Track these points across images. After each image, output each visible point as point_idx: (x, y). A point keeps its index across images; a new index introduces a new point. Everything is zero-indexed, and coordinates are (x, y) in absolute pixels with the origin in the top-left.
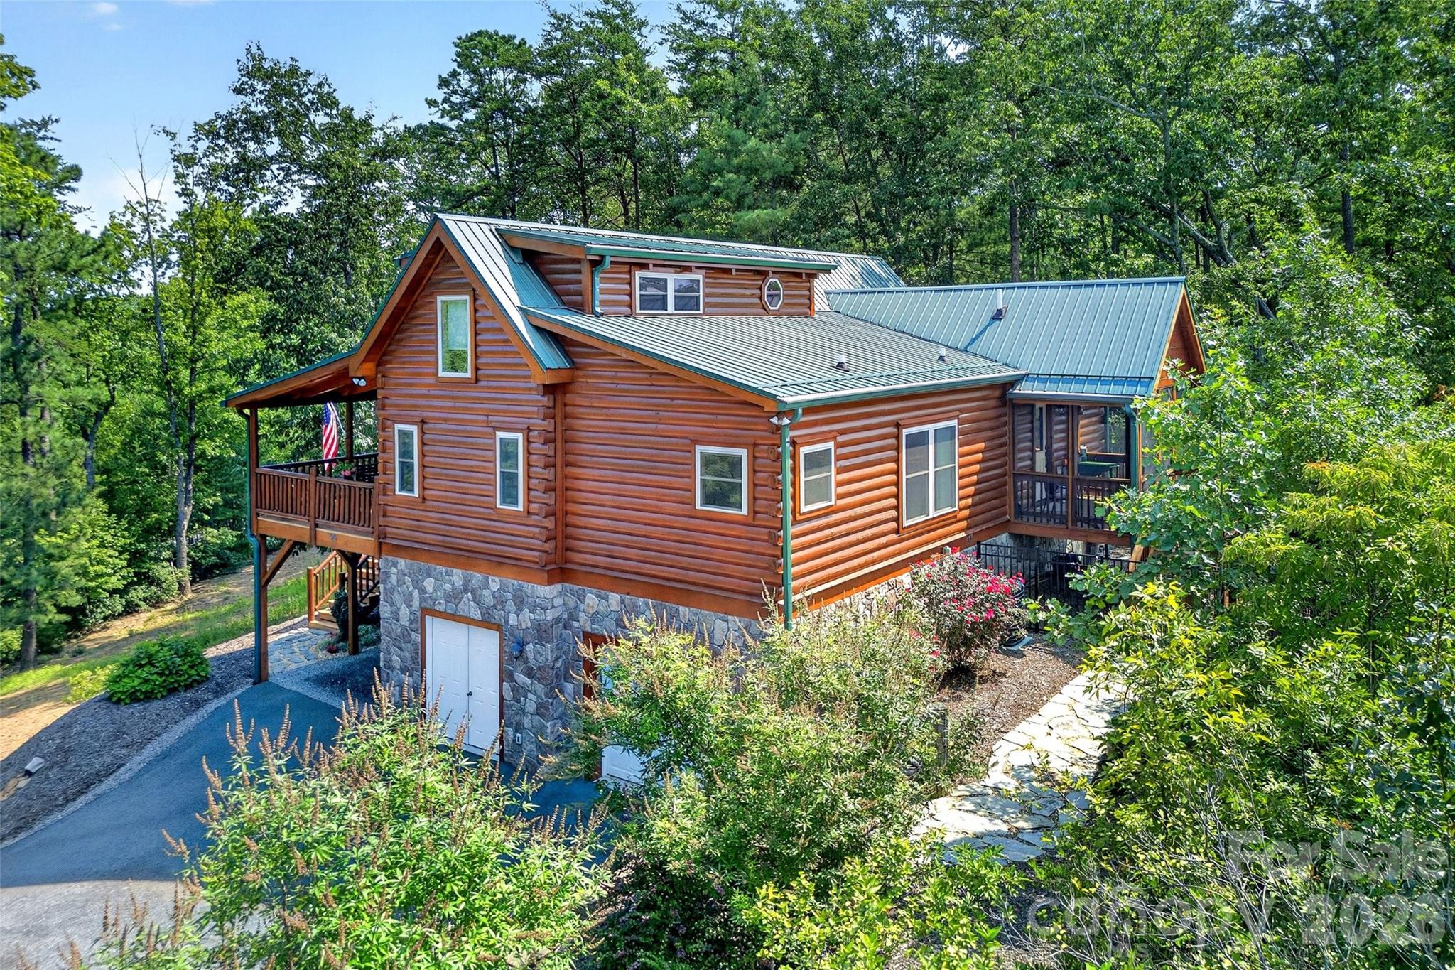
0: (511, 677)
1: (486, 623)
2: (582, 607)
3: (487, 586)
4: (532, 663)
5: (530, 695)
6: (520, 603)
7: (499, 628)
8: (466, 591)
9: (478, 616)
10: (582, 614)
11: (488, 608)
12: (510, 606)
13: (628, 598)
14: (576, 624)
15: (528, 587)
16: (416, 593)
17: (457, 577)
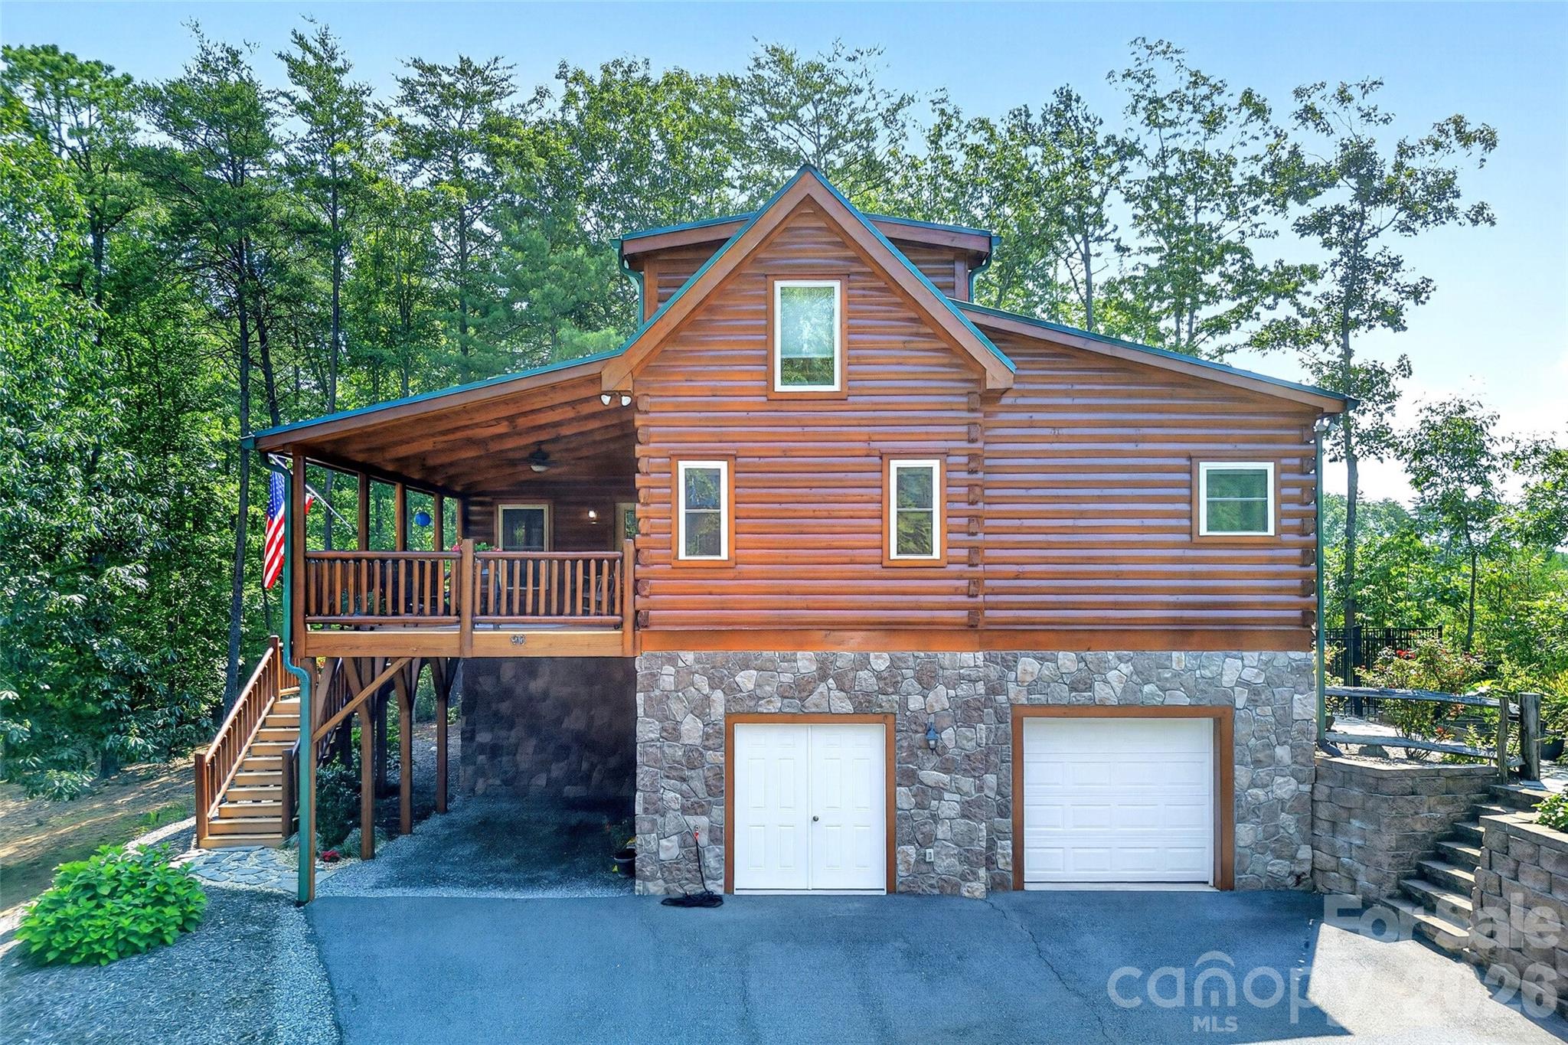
0: (910, 777)
1: (864, 712)
2: (1012, 675)
3: (864, 663)
4: (952, 752)
5: (947, 796)
6: (927, 680)
7: (884, 717)
8: (823, 677)
9: (848, 707)
10: (1011, 686)
11: (867, 694)
12: (910, 684)
13: (1089, 656)
14: (1001, 698)
15: (945, 657)
16: (718, 695)
17: (806, 662)
